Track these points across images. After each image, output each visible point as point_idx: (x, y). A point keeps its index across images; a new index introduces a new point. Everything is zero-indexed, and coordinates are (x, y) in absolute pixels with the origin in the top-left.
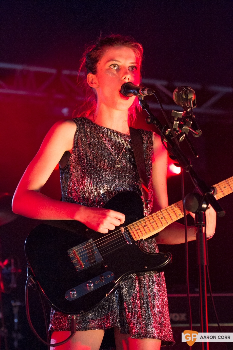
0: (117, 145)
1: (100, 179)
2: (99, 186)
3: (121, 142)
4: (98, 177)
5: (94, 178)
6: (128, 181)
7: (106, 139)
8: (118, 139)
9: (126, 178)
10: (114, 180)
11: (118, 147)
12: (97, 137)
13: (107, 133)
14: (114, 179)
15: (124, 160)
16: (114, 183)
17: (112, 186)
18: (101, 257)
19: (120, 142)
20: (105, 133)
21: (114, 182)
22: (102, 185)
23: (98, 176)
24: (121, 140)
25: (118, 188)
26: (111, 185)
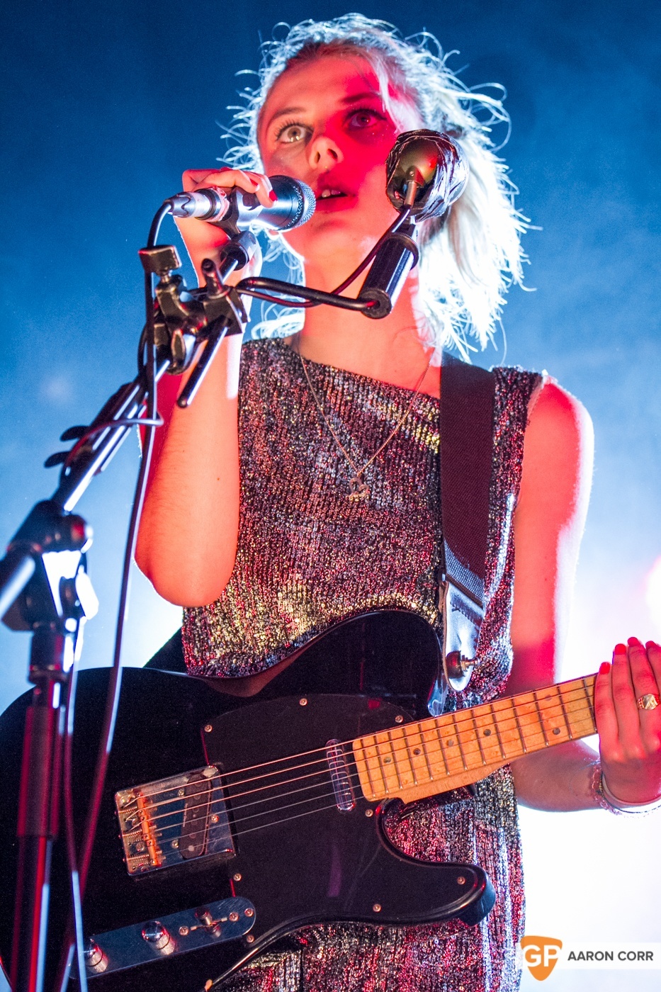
0: (374, 428)
1: (275, 555)
2: (272, 580)
3: (392, 416)
4: (270, 547)
5: (255, 551)
6: (386, 560)
7: (330, 408)
8: (380, 408)
9: (377, 548)
10: (331, 558)
11: (377, 437)
12: (301, 403)
13: (340, 389)
14: (329, 552)
15: (387, 480)
16: (328, 568)
17: (319, 580)
18: (228, 837)
19: (388, 417)
20: (334, 386)
21: (330, 563)
22: (282, 576)
23: (271, 542)
24: (392, 411)
25: (341, 587)
26: (314, 575)
